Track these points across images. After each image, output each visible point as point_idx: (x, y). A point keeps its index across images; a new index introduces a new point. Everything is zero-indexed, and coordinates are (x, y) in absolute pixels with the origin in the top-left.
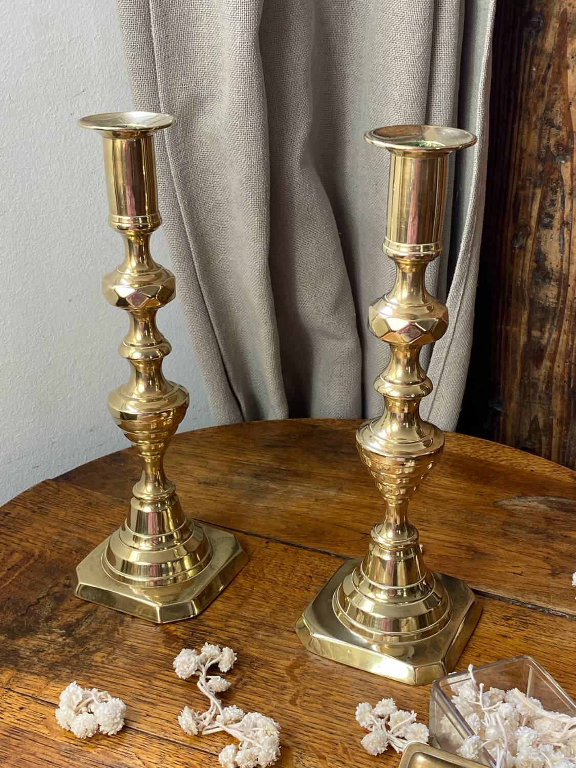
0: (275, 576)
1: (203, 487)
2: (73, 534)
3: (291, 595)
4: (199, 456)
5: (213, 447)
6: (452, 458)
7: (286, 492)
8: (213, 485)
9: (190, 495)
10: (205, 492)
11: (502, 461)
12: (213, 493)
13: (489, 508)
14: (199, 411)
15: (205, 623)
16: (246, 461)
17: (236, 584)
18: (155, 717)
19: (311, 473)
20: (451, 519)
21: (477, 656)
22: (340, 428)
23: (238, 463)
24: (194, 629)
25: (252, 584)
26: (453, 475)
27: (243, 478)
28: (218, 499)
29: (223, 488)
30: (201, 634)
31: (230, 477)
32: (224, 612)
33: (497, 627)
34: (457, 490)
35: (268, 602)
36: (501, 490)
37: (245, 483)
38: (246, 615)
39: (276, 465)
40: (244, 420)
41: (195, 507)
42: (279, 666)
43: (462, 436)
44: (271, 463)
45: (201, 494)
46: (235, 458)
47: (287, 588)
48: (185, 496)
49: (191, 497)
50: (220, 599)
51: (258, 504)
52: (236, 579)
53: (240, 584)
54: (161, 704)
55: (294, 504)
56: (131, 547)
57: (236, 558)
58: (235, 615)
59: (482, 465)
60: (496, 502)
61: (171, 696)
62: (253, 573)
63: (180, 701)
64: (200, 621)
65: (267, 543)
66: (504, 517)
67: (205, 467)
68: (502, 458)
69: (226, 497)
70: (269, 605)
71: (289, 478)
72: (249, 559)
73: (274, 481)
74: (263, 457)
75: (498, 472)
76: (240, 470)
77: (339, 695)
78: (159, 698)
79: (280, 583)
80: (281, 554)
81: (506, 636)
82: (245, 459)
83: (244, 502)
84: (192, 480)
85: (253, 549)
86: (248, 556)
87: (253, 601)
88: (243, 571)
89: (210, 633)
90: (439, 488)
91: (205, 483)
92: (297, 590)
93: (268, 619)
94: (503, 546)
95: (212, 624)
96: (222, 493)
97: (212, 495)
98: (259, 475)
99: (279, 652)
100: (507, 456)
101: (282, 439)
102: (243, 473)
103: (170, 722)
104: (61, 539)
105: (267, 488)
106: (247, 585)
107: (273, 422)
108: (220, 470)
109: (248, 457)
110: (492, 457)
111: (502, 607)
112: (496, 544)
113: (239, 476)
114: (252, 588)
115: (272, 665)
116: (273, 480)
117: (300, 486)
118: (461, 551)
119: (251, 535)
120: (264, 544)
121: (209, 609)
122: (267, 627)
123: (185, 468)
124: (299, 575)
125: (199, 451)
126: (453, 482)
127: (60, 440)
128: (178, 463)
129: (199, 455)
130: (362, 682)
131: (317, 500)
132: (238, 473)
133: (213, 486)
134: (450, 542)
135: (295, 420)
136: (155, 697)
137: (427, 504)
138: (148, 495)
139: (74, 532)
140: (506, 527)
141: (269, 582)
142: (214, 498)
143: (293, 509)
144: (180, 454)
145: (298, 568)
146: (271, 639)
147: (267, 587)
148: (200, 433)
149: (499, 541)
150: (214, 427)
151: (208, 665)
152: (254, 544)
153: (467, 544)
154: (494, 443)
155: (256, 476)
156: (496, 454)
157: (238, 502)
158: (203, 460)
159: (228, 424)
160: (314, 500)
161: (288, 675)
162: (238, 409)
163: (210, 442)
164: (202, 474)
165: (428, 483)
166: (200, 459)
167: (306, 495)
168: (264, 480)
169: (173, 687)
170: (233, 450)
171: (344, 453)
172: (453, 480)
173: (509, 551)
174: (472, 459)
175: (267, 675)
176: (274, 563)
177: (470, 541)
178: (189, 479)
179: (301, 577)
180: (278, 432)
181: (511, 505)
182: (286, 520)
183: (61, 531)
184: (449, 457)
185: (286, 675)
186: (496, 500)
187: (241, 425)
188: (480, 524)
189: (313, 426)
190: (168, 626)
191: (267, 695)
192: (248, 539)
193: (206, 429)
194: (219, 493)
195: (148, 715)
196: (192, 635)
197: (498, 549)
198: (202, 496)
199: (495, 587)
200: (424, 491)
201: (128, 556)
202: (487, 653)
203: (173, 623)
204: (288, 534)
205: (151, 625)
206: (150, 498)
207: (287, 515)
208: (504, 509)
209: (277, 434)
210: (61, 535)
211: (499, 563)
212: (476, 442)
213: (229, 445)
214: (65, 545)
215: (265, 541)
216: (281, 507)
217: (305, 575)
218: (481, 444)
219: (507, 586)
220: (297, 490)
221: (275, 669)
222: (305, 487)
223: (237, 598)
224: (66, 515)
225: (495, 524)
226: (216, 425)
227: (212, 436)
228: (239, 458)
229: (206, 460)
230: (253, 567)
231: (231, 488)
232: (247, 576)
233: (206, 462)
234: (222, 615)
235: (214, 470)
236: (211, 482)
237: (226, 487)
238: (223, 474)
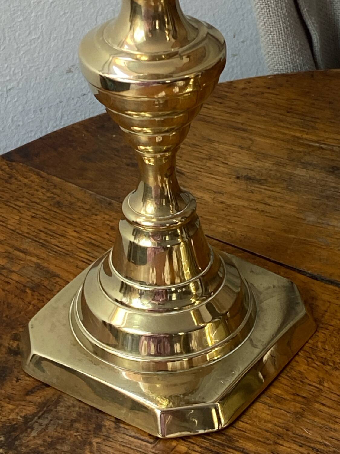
1: (243, 184)
2: (28, 258)
4: (239, 129)
5: (264, 113)
8: (260, 182)
9: (221, 200)
10: (246, 195)
12: (259, 197)
14: (243, 42)
15: (237, 444)
16: (317, 142)
17: (293, 373)
23: (303, 144)
25: (321, 375)
27: (311, 173)
28: (268, 208)
29: (278, 190)
31: (289, 169)
32: (270, 425)
37: (315, 181)
38: (310, 434)
41: (229, 222)
45: (239, 197)
46: (298, 135)
48: (214, 199)
49: (222, 202)
50: (264, 399)
52: (293, 363)
53: (300, 373)
56: (117, 301)
57: (295, 326)
58: (290, 433)
62: (323, 354)
64: (230, 440)
67: (249, 149)
69: (282, 207)
72: (318, 326)
76: (307, 159)
82: (315, 138)
83: (312, 218)
84: (226, 171)
85: (324, 308)
86: (316, 320)
87: (322, 407)
88: (305, 348)
91: (248, 178)
95: (248, 446)
96: (275, 199)
97: (258, 202)
98: (338, 169)
102: (310, 164)
104: (9, 266)
106: (312, 377)
108: (272, 156)
109: (322, 134)
113: (305, 168)
114: (320, 383)
119: (323, 280)
121: (245, 418)
123: (215, 149)
125: (239, 120)
127: (20, 86)
128: (204, 137)
129: (240, 126)
132: (303, 163)
133: (261, 184)
138: (148, 219)
139: (31, 254)
142: (261, 207)
144: (209, 122)
148: (242, 86)
150: (265, 77)
152: (325, 297)
155: (333, 170)
157: (301, 216)
158: (245, 135)
162: (308, 46)
163: (257, 104)
164: (242, 161)
166: (241, 134)
170: (295, 120)
183: (11, 250)
187: (311, 75)
190: (174, 443)
192: (317, 287)
193: (254, 79)
194: (269, 197)
198: (241, 203)
201: (112, 315)
203: (183, 438)
205: (147, 438)
206: (151, 224)
210: (11, 258)
213: (289, 111)
214: (15, 277)
223: (294, 400)
224: (20, 222)
226: (270, 73)
227: (263, 93)
228: (305, 136)
229: (251, 137)
230: (324, 343)
231: (291, 190)
232: (313, 359)
233: (251, 140)
234: (267, 431)
235: (262, 156)
236: (258, 177)
237: (283, 189)
238: (278, 164)
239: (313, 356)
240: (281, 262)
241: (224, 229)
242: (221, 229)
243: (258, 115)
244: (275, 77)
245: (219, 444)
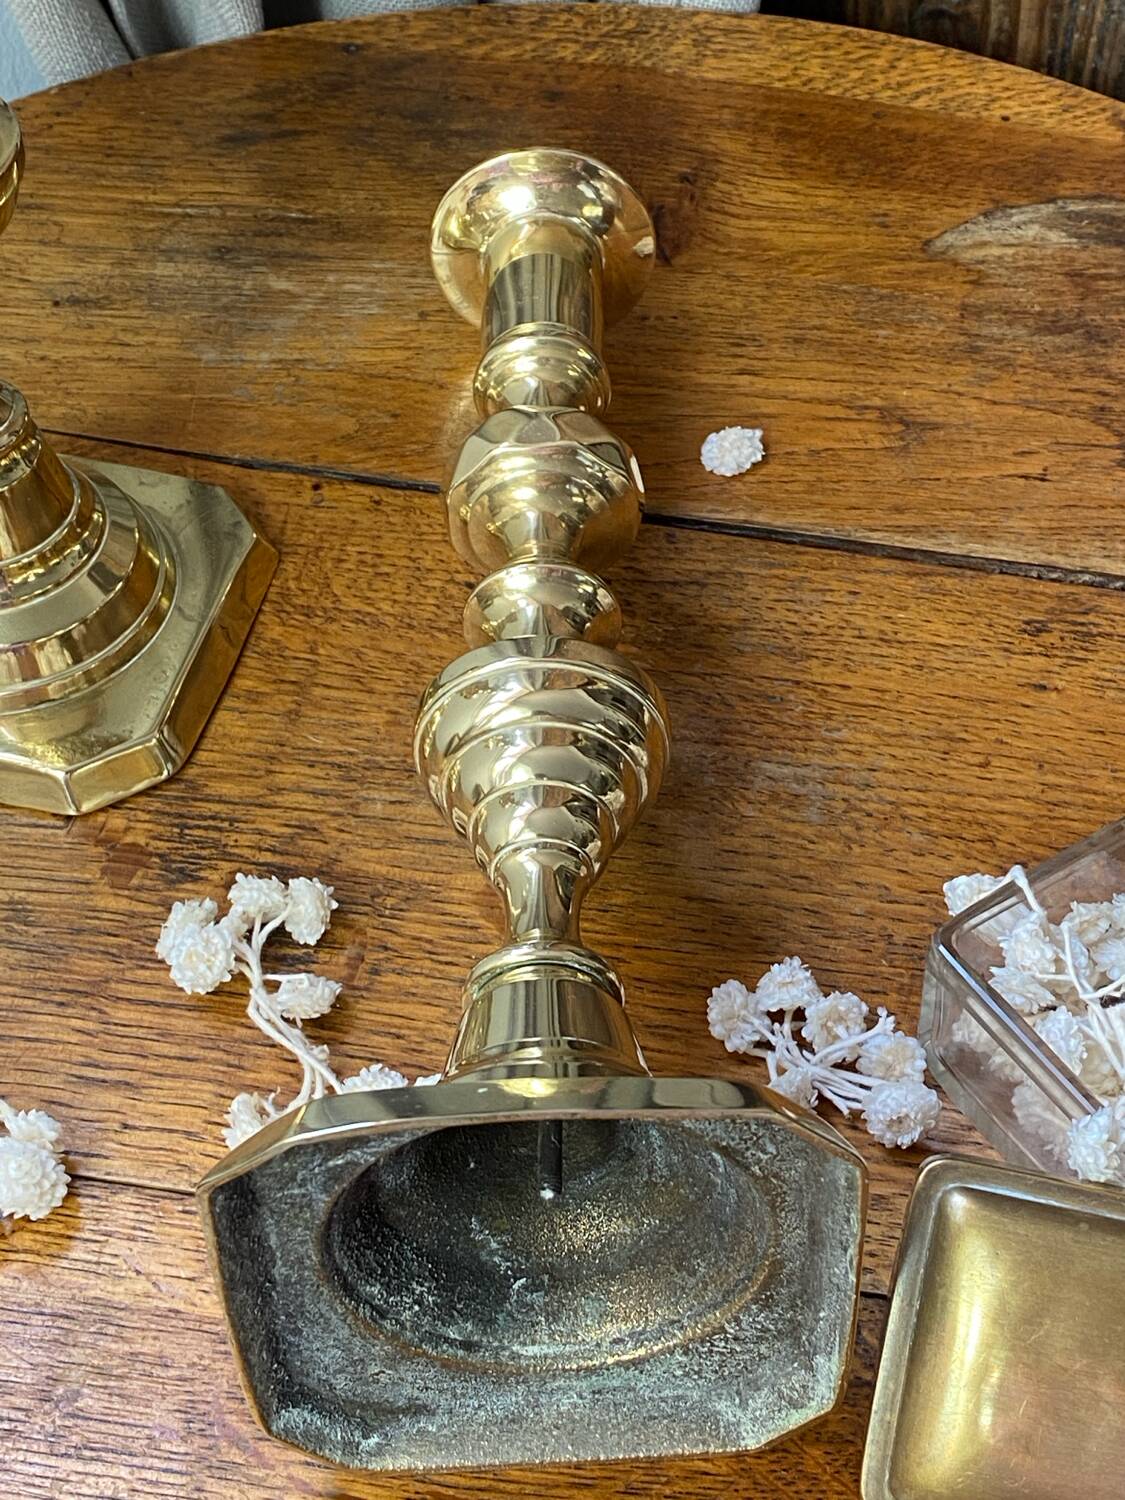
0: (368, 601)
1: (69, 315)
3: (431, 657)
5: (64, 165)
6: (775, 106)
7: (326, 300)
8: (97, 304)
9: (40, 353)
10: (82, 335)
11: (917, 95)
12: (108, 334)
13: (914, 266)
15: (207, 791)
16: (177, 205)
17: (264, 645)
18: (149, 1129)
19: (382, 220)
20: (816, 322)
21: (980, 766)
22: (430, 46)
23: (153, 214)
24: (181, 816)
25: (309, 637)
26: (790, 168)
27: (185, 268)
28: (128, 353)
29: (135, 313)
30: (206, 828)
31: (143, 269)
32: (250, 745)
33: (1017, 661)
34: (813, 220)
35: (371, 692)
36: (934, 198)
37: (195, 283)
38: (319, 742)
39: (271, 207)
40: (133, 57)
41: (68, 393)
42: (456, 894)
43: (786, 23)
44: (256, 201)
45: (73, 342)
46: (140, 197)
47: (412, 634)
48: (26, 355)
49: (43, 358)
50: (228, 702)
51: (251, 355)
52: (259, 628)
53: (274, 641)
54: (155, 1083)
55: (359, 340)
57: (244, 565)
58: (288, 750)
59: (864, 120)
60: (928, 243)
61: (175, 1051)
62: (301, 601)
63: (205, 1060)
64: (193, 786)
65: (316, 487)
66: (959, 292)
67: (58, 243)
68: (915, 88)
69: (152, 344)
70: (375, 699)
71: (322, 248)
72: (280, 553)
73: (281, 267)
74: (223, 181)
75: (913, 139)
76: (169, 241)
77: (642, 958)
78: (142, 1062)
79: (389, 620)
80: (365, 520)
81: (1044, 688)
82: (172, 199)
83: (211, 355)
84: (30, 294)
85: (281, 517)
86: (273, 543)
87: (327, 692)
88: (271, 596)
89: (232, 821)
90: (760, 218)
91: (74, 301)
92: (443, 636)
93: (385, 746)
94: (976, 390)
95: (227, 789)
96: (136, 331)
97: (108, 343)
98: (229, 251)
99: (443, 849)
100: (927, 78)
101: (266, 107)
102: (178, 251)
103: (195, 1134)
105: (267, 294)
106: (296, 644)
107: (222, 48)
108: (105, 249)
109: (182, 187)
110: (887, 87)
111: (1014, 593)
112: (955, 388)
113: (171, 260)
114: (313, 651)
115: (435, 897)
116: (276, 260)
117: (362, 271)
118: (864, 426)
119: (263, 466)
120: (308, 496)
121: (207, 744)
122: (387, 774)
124: (437, 584)
126: (794, 193)
130: (693, 905)
131: (423, 316)
132: (162, 251)
133: (102, 308)
134: (831, 403)
135: (287, 32)
136: (131, 1060)
137: (738, 280)
140: (972, 325)
141: (357, 621)
142: (115, 352)
143: (361, 357)
145: (428, 563)
146: (410, 809)
147: (357, 642)
149: (962, 374)
150: (45, 93)
151: (260, 938)
152: (279, 497)
153: (877, 402)
154: (881, 36)
155: (221, 254)
156: (895, 77)
157: (192, 355)
159: (86, 73)
160: (414, 316)
161: (485, 917)
163: (47, 150)
164: (55, 268)
165: (727, 207)
167: (385, 302)
168: (247, 266)
169: (174, 1021)
170: (125, 169)
171: (460, 134)
172: (794, 185)
173: (995, 403)
174: (835, 103)
175: (429, 929)
176: (355, 558)
177: (884, 389)
178: (21, 293)
179: (443, 590)
180: (249, 87)
181: (970, 247)
182: (352, 400)
184: (765, 106)
185: (481, 922)
186: (925, 235)
187: (126, 73)
188: (899, 326)
189: (346, 48)
190: (101, 818)
191: (445, 994)
192: (257, 480)
193: (24, 101)
194: (125, 330)
195: (126, 1126)
196: (181, 835)
197: (963, 401)
198: (79, 352)
199: (985, 535)
200: (721, 238)
202: (1005, 750)
203: (116, 805)
204: (371, 449)
205: (52, 821)
207: (350, 383)
208: (956, 264)
209: (245, 92)
211: (978, 450)
212: (830, 40)
213: (110, 152)
215: (308, 481)
216: (324, 356)
217: (452, 581)
218: (848, 45)
219: (1016, 523)
220: (357, 288)
221: (448, 908)
222: (377, 272)
223: (279, 692)
225: (941, 319)
227: (50, 127)
228: (152, 198)
229: (55, 218)
230: (297, 579)
231: (158, 309)
232: (288, 613)
233: (56, 223)
234: (250, 756)
235: (86, 252)
236: (92, 295)
237: (141, 308)
238: (120, 262)
239: (288, 608)
240: (183, 448)
241: (63, 410)
242: (58, 411)
243: (56, 171)
244: (63, 89)
245: (176, 798)
